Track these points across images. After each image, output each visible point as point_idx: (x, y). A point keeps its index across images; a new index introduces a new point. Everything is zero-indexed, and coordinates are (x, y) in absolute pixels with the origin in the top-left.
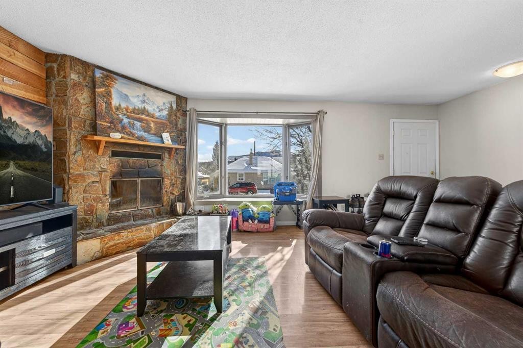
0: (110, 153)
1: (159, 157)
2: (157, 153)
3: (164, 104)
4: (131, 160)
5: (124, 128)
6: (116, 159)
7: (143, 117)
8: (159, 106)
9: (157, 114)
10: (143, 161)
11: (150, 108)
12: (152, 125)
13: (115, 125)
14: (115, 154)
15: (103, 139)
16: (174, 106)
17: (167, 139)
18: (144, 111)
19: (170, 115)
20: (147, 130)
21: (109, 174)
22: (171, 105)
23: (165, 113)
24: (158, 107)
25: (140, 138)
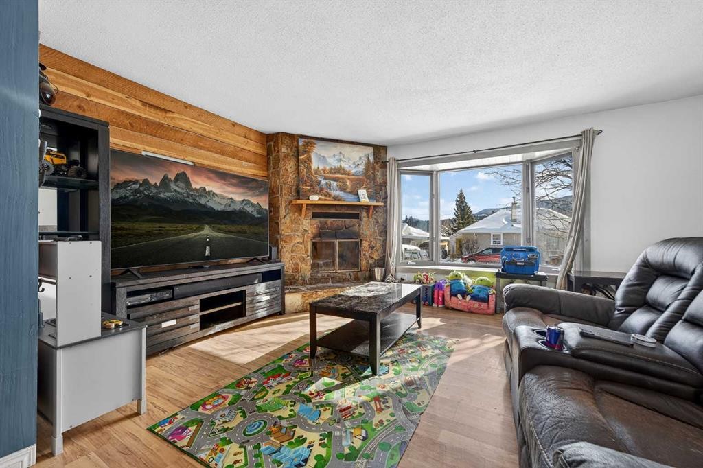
0: (311, 215)
1: (357, 216)
2: (354, 212)
3: (360, 158)
4: (329, 221)
5: (322, 189)
6: (316, 221)
7: (339, 175)
8: (354, 161)
9: (353, 171)
10: (339, 222)
11: (345, 166)
12: (348, 183)
13: (315, 187)
14: (315, 216)
15: (304, 202)
16: (372, 159)
17: (364, 197)
18: (340, 170)
19: (367, 170)
20: (343, 189)
21: (310, 236)
22: (368, 158)
23: (362, 168)
24: (354, 163)
25: (336, 198)
